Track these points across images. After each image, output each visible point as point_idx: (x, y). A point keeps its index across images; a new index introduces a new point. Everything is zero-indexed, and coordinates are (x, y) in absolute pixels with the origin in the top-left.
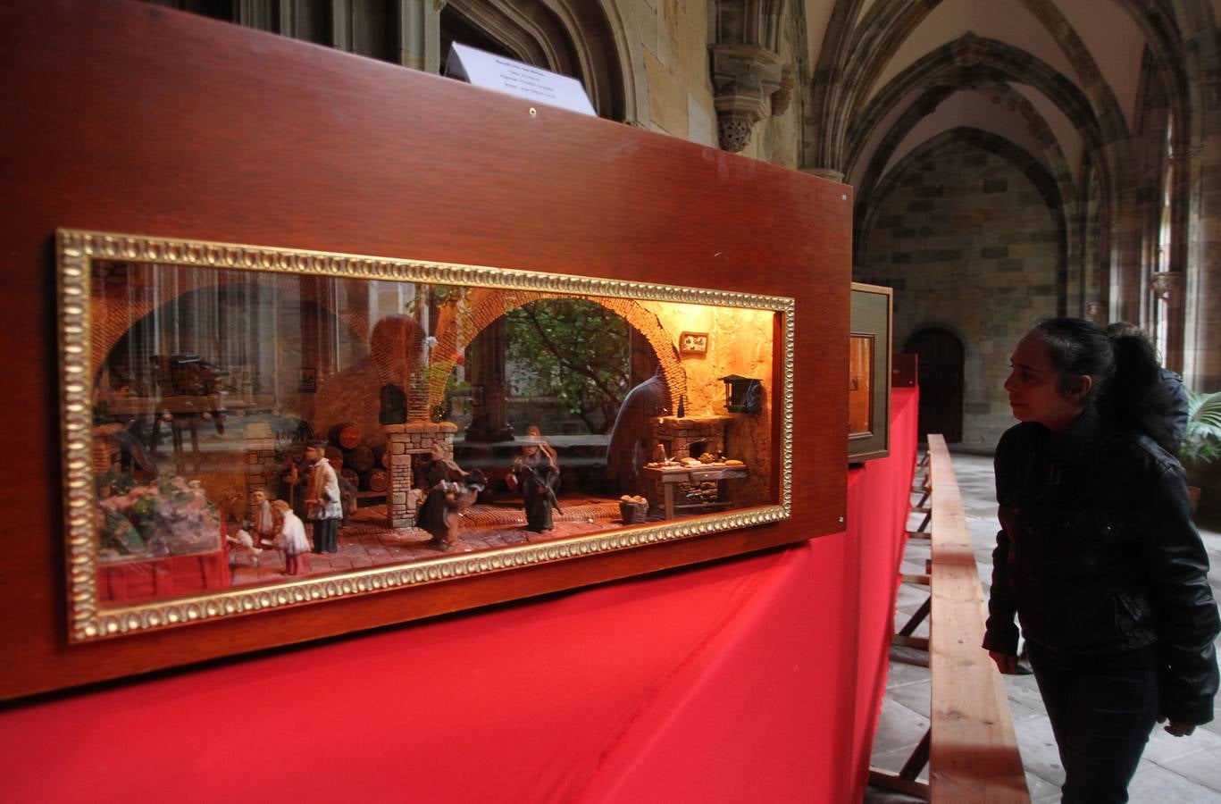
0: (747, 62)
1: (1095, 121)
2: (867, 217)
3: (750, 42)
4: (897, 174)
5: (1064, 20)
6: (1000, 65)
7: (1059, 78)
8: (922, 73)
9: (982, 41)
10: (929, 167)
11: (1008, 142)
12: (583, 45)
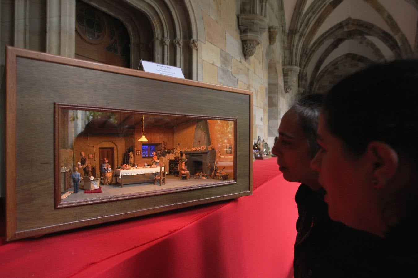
0: (252, 21)
1: (399, 48)
2: (314, 86)
3: (254, 13)
4: (325, 71)
5: (386, 11)
6: (361, 29)
7: (385, 33)
8: (332, 33)
9: (354, 20)
10: (337, 68)
11: (366, 58)
12: (174, 9)
